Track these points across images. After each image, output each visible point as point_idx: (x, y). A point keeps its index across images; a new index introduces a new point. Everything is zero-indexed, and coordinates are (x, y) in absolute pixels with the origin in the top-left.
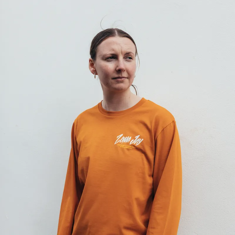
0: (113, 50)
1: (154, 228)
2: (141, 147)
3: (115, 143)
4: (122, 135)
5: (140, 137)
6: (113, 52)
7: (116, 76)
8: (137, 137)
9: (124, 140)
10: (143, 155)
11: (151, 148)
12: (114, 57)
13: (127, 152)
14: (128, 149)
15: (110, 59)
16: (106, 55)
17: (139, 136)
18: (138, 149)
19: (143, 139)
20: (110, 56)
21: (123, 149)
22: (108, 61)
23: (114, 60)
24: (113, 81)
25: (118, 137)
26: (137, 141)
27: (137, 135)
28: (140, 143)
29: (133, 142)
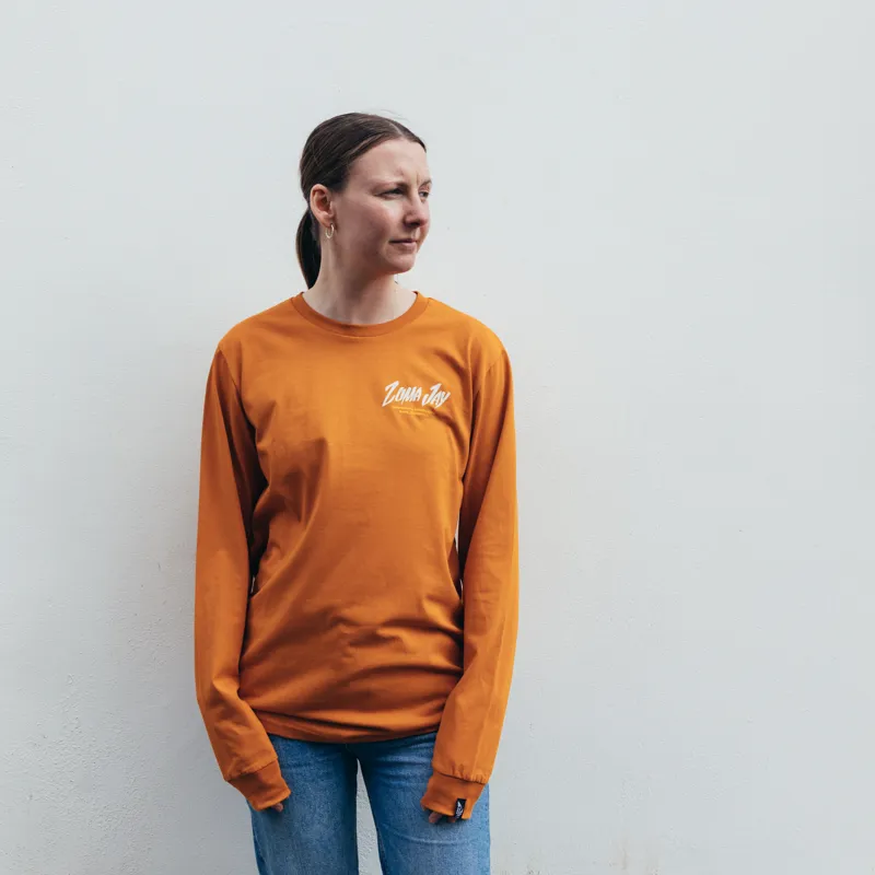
0: (402, 174)
1: (486, 591)
2: (445, 411)
3: (384, 404)
4: (396, 383)
5: (442, 389)
6: (399, 179)
7: (403, 236)
8: (435, 388)
9: (401, 395)
10: (450, 430)
11: (466, 414)
12: (402, 190)
13: (416, 420)
14: (419, 417)
15: (390, 196)
16: (384, 185)
17: (439, 385)
18: (438, 415)
19: (449, 394)
20: (395, 187)
21: (407, 418)
22: (386, 198)
23: (400, 196)
24: (392, 248)
25: (387, 389)
26: (437, 398)
27: (436, 383)
28: (443, 401)
29: (429, 400)
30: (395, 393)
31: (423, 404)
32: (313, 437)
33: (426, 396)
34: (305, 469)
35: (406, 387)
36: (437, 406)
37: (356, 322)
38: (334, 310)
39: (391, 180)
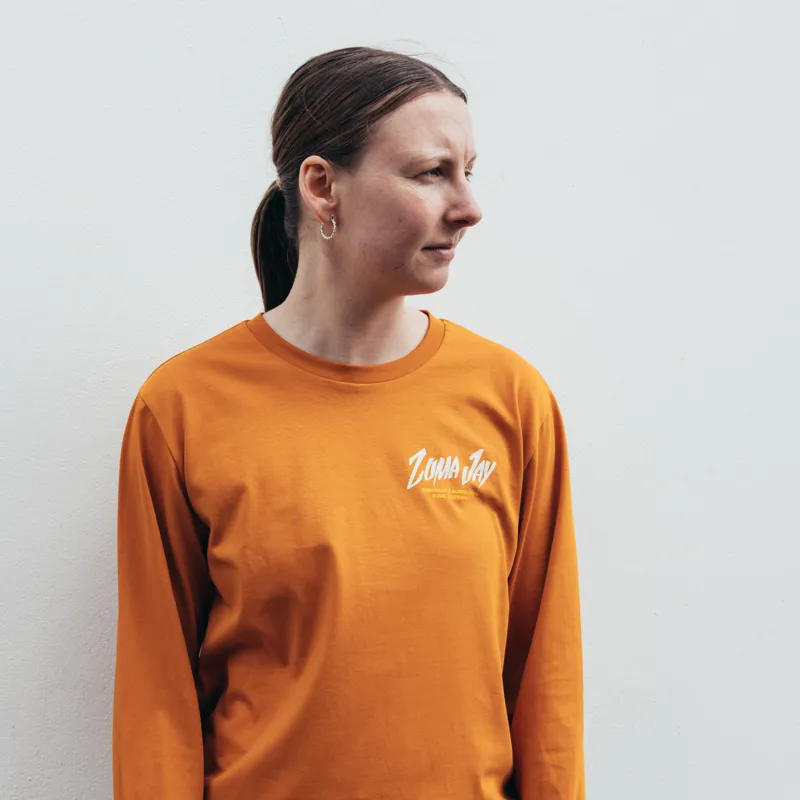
0: (447, 144)
2: (492, 491)
3: (410, 486)
4: (422, 453)
5: (485, 457)
6: (443, 153)
7: (443, 240)
8: (476, 456)
9: (431, 470)
10: (495, 515)
11: (514, 490)
12: (445, 170)
13: (456, 508)
15: (431, 178)
16: (422, 162)
17: (482, 451)
18: (482, 497)
19: (495, 464)
20: (435, 164)
21: (444, 504)
22: (424, 182)
23: (440, 178)
24: (426, 257)
25: (410, 460)
26: (480, 472)
27: (476, 448)
28: (487, 476)
29: (469, 476)
30: (422, 467)
31: (464, 482)
32: (311, 543)
33: (466, 468)
34: (299, 591)
35: (437, 458)
36: (481, 484)
37: (356, 361)
38: (323, 345)
39: (432, 153)
